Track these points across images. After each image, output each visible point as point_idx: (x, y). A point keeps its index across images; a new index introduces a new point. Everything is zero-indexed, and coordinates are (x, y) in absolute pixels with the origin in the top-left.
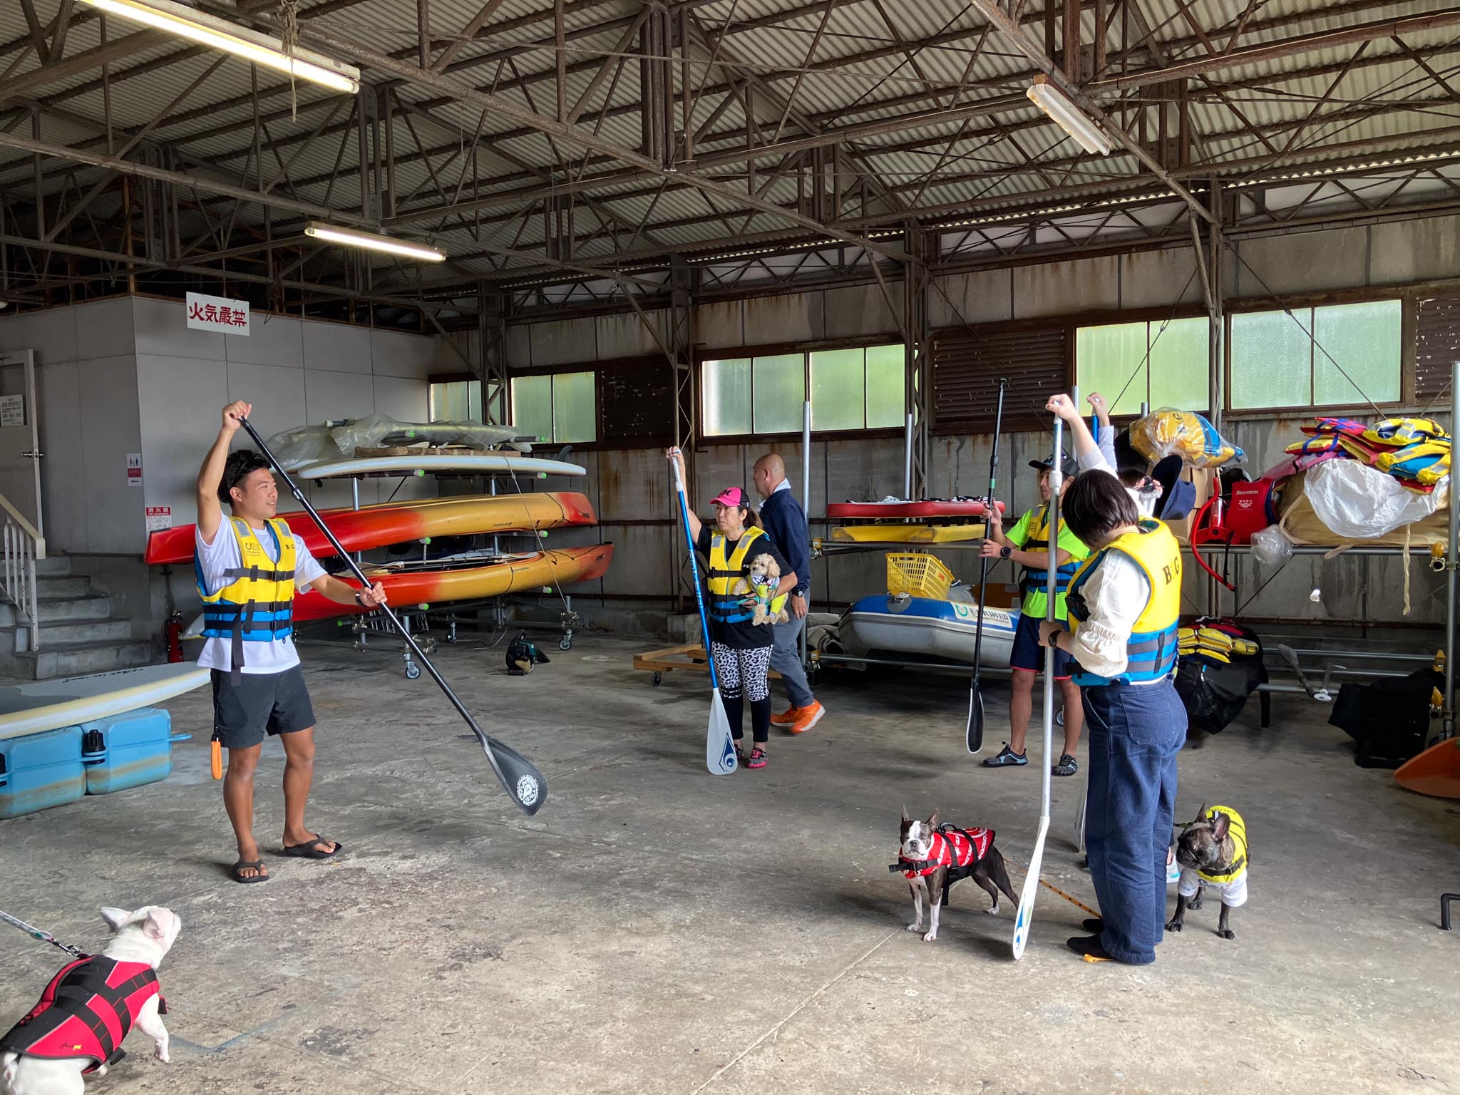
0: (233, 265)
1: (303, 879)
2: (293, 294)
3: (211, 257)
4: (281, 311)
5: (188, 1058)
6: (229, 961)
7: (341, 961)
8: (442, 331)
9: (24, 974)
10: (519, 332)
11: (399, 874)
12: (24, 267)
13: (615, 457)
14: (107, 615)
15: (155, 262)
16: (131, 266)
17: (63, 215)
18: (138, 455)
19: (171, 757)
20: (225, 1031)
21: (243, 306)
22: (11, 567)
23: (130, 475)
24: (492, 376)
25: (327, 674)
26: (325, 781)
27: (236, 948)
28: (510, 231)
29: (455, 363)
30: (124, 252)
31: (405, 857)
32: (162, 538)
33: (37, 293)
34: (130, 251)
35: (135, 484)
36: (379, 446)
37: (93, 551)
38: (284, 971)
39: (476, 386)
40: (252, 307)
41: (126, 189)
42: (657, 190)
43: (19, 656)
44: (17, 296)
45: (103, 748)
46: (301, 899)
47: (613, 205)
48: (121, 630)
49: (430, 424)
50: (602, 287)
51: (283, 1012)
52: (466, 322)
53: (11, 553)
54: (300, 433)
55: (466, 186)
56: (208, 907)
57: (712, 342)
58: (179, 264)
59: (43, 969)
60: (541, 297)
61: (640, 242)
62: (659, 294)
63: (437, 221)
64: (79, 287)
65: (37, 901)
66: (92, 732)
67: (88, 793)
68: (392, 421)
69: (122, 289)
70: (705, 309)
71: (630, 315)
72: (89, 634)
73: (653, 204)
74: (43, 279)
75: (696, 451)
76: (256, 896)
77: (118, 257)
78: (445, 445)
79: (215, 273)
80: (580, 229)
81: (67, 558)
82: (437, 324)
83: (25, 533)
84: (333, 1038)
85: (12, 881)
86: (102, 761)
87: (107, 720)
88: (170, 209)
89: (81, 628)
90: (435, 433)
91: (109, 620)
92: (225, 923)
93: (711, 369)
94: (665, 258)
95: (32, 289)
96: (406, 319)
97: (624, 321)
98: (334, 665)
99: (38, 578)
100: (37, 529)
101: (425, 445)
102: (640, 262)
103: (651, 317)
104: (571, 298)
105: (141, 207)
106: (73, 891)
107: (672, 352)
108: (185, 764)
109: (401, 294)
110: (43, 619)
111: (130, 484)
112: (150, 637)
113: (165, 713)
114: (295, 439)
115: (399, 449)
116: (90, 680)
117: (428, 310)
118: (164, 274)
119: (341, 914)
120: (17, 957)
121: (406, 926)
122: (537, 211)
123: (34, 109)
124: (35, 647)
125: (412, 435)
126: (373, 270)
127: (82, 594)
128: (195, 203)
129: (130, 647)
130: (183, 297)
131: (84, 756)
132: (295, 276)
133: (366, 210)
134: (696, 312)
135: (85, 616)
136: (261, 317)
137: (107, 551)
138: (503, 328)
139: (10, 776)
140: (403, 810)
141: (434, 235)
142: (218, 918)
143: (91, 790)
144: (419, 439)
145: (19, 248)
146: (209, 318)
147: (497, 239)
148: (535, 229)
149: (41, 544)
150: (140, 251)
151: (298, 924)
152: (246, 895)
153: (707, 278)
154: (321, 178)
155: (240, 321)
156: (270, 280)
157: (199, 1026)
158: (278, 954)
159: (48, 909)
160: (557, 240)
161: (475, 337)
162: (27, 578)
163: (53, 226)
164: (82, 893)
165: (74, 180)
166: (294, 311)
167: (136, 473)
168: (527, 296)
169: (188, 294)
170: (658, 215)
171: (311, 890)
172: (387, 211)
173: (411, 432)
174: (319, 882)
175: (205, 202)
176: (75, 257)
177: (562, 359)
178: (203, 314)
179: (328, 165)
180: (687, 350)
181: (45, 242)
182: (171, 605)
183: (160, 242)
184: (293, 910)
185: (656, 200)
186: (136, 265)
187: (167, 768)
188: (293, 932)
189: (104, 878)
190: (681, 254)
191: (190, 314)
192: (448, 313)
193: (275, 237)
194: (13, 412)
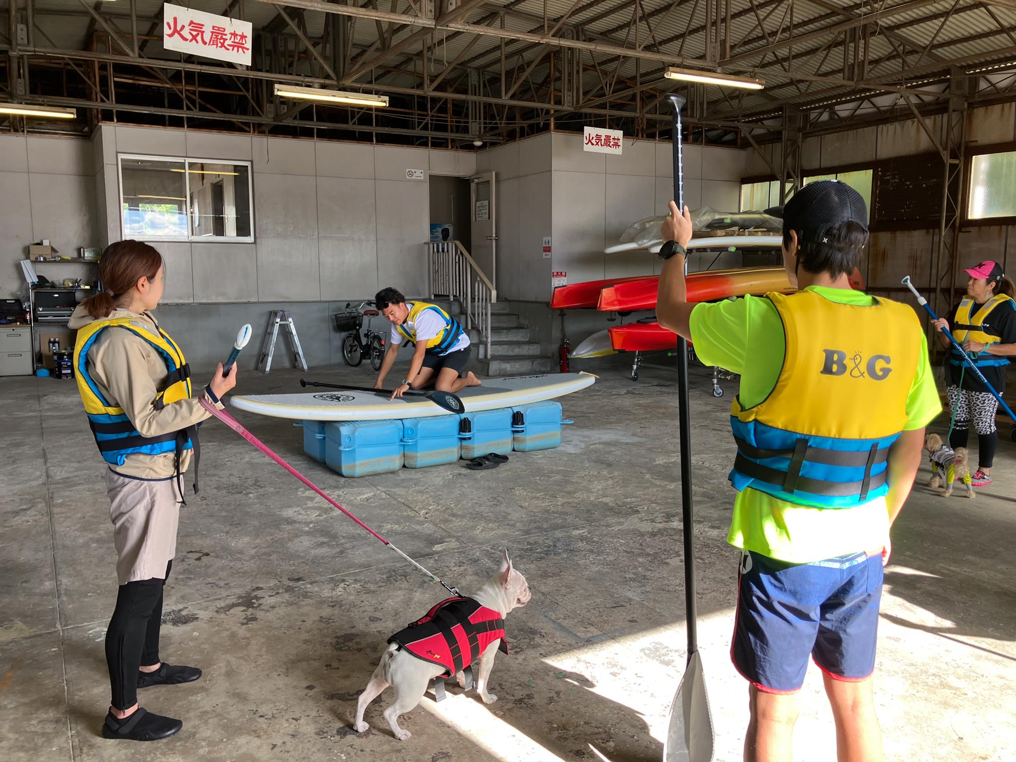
0: (614, 106)
1: (642, 530)
2: (651, 124)
3: (599, 101)
4: (642, 136)
5: (569, 641)
6: (595, 579)
7: (668, 595)
8: (755, 145)
9: (476, 561)
10: (812, 141)
11: (709, 539)
12: (493, 117)
13: (884, 238)
14: (527, 339)
15: (567, 107)
16: (552, 112)
17: (515, 82)
18: (549, 238)
19: (561, 433)
20: (592, 629)
21: (619, 134)
22: (478, 307)
23: (544, 251)
24: (789, 176)
25: (659, 388)
26: (657, 462)
27: (599, 571)
28: (814, 62)
29: (762, 168)
30: (549, 103)
31: (713, 527)
32: (560, 292)
33: (499, 135)
34: (552, 102)
35: (547, 257)
36: (704, 230)
37: (521, 299)
38: (630, 594)
39: (776, 185)
40: (624, 135)
41: (552, 60)
42: (946, 14)
43: (480, 361)
44: (489, 138)
45: (523, 424)
46: (641, 545)
47: (904, 32)
48: (534, 350)
49: (739, 213)
50: (884, 102)
51: (629, 624)
52: (774, 137)
53: (479, 299)
54: (651, 221)
55: (784, 30)
56: (582, 538)
57: (982, 139)
58: (581, 108)
59: (486, 560)
60: (833, 113)
61: (925, 60)
62: (937, 102)
63: (757, 60)
64: (522, 129)
65: (485, 515)
66: (517, 412)
67: (514, 450)
68: (715, 211)
69: (546, 128)
70: (980, 112)
71: (909, 122)
72: (517, 351)
73: (941, 27)
74: (502, 124)
75: (960, 231)
76: (612, 537)
77: (546, 106)
78: (751, 229)
79: (603, 112)
80: (872, 56)
81: (507, 303)
82: (751, 140)
83: (486, 286)
84: (663, 652)
85: (472, 499)
86: (523, 431)
87: (527, 406)
88: (578, 72)
89: (513, 346)
90: (745, 220)
91: (529, 343)
92: (592, 551)
93: (981, 164)
94: (947, 71)
95: (497, 132)
96: (728, 137)
97: (903, 127)
98: (663, 382)
99: (492, 314)
100: (492, 284)
101: (736, 228)
102: (923, 77)
103: (929, 122)
104: (859, 112)
105: (560, 72)
106: (504, 512)
107: (945, 149)
108: (569, 439)
109: (726, 119)
110: (494, 339)
111: (544, 257)
112: (550, 355)
113: (559, 405)
114: (648, 225)
115: (719, 232)
116: (518, 380)
117: (744, 130)
118: (572, 116)
119: (668, 561)
120: (472, 549)
121: (714, 579)
122: (837, 44)
123: (502, 13)
124: (489, 357)
125: (728, 221)
126: (708, 103)
127: (515, 326)
128: (594, 66)
129: (539, 361)
130: (581, 131)
131: (513, 427)
132: (654, 110)
133: (708, 57)
134: (970, 117)
135: (515, 339)
136: (630, 141)
137: (528, 299)
138: (800, 139)
139: (473, 435)
140: (711, 492)
141: (757, 70)
142: (588, 547)
143: (516, 449)
144: (733, 224)
145: (490, 105)
146: (597, 143)
147: (805, 69)
148: (836, 58)
149: (494, 293)
150: (558, 102)
151: (639, 563)
152: (605, 535)
153: (983, 85)
154: (677, 37)
155: (616, 145)
156: (637, 115)
157: (576, 620)
158: (625, 581)
159: (490, 520)
160: (853, 65)
161: (778, 148)
162: (486, 314)
163: (510, 89)
164: (509, 514)
165: (522, 58)
166: (651, 136)
167: (548, 249)
168: (821, 114)
169: (586, 128)
170: (943, 37)
171: (648, 539)
172: (723, 55)
173: (728, 219)
174: (653, 535)
175: (600, 64)
176: (522, 108)
177: (847, 160)
178: (593, 142)
179: (682, 29)
180: (959, 148)
181: (505, 100)
182: (564, 337)
183: (570, 93)
184: (636, 551)
185: (944, 23)
186: (555, 111)
187: (559, 441)
188: (635, 567)
189: (521, 507)
190: (962, 67)
191: (586, 141)
192: (759, 131)
193: (641, 84)
194: (483, 211)
